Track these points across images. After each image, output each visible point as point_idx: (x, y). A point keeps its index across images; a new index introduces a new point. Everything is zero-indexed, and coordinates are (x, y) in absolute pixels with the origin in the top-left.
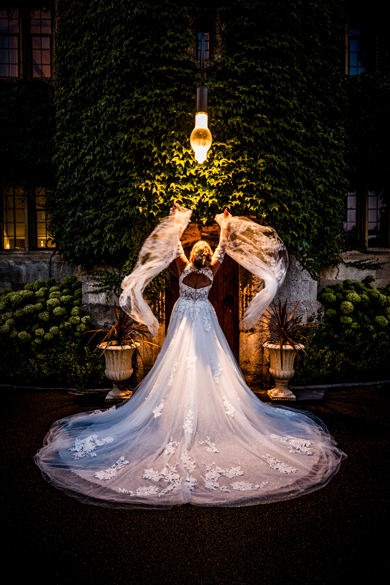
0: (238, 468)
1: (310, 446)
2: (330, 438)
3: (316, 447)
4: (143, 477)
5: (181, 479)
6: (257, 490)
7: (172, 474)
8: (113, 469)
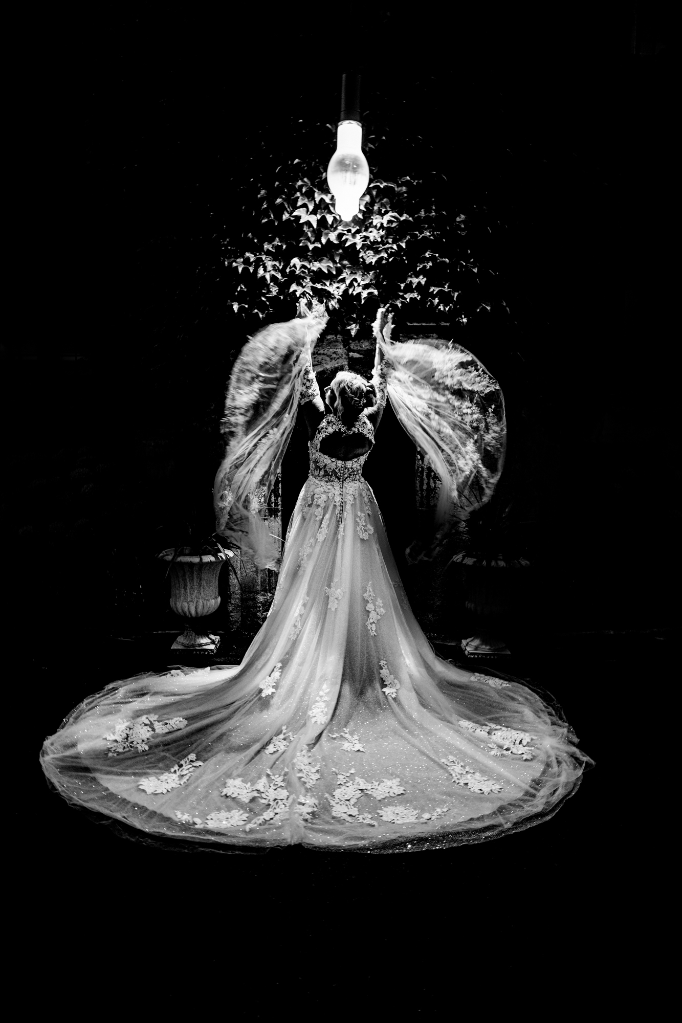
0: (396, 781)
1: (528, 745)
2: (565, 730)
3: (539, 746)
4: (223, 794)
5: (290, 800)
6: (426, 823)
7: (275, 789)
8: (174, 775)
